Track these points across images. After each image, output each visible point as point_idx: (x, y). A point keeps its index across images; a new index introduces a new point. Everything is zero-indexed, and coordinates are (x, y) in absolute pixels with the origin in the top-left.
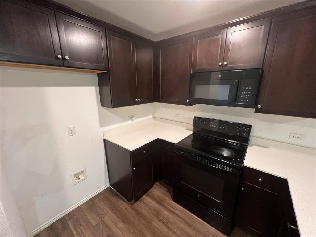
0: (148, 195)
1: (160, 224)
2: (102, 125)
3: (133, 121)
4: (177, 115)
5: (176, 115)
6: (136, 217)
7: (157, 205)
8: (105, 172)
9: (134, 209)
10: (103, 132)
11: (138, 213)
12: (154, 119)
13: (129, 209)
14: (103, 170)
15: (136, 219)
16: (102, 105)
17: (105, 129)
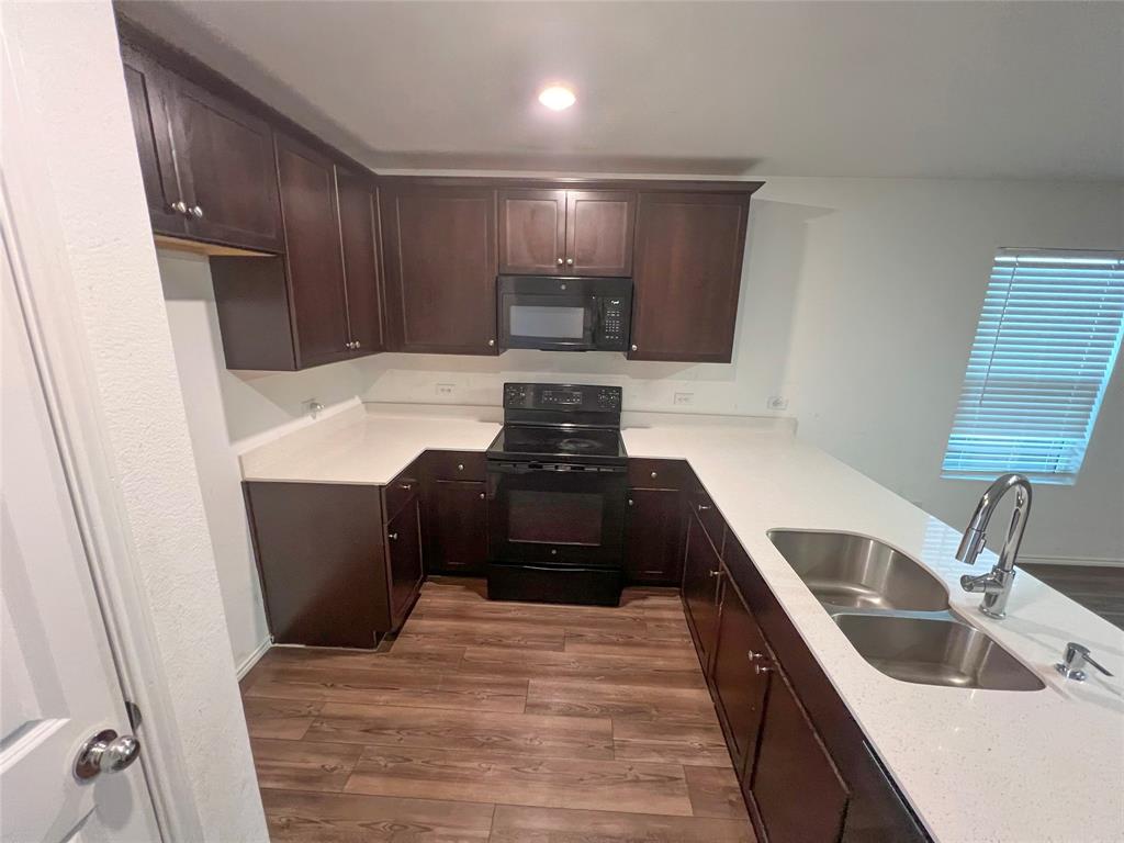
0: (420, 616)
1: (485, 648)
2: (234, 437)
3: (314, 417)
4: (446, 388)
5: (442, 387)
6: (416, 666)
7: (455, 623)
8: (256, 598)
9: (399, 656)
10: (240, 458)
11: (416, 656)
12: (367, 409)
13: (385, 660)
14: (250, 595)
15: (420, 668)
16: (232, 364)
17: (245, 446)
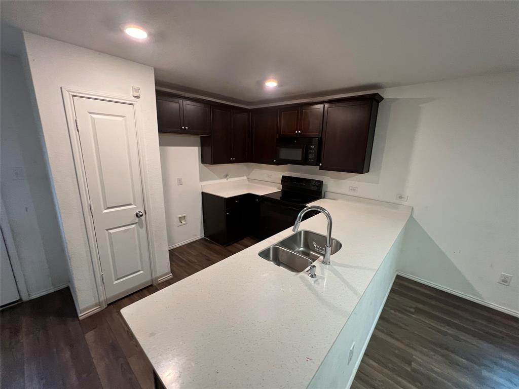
9: (226, 249)
10: (202, 186)
11: (229, 251)
12: (248, 180)
16: (203, 162)
17: (204, 183)
